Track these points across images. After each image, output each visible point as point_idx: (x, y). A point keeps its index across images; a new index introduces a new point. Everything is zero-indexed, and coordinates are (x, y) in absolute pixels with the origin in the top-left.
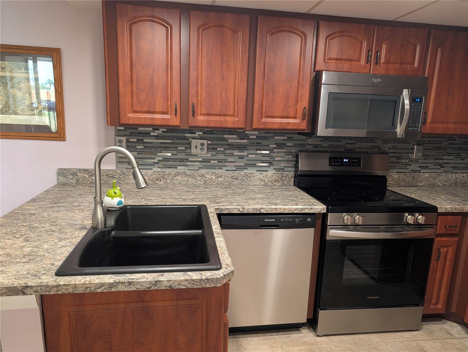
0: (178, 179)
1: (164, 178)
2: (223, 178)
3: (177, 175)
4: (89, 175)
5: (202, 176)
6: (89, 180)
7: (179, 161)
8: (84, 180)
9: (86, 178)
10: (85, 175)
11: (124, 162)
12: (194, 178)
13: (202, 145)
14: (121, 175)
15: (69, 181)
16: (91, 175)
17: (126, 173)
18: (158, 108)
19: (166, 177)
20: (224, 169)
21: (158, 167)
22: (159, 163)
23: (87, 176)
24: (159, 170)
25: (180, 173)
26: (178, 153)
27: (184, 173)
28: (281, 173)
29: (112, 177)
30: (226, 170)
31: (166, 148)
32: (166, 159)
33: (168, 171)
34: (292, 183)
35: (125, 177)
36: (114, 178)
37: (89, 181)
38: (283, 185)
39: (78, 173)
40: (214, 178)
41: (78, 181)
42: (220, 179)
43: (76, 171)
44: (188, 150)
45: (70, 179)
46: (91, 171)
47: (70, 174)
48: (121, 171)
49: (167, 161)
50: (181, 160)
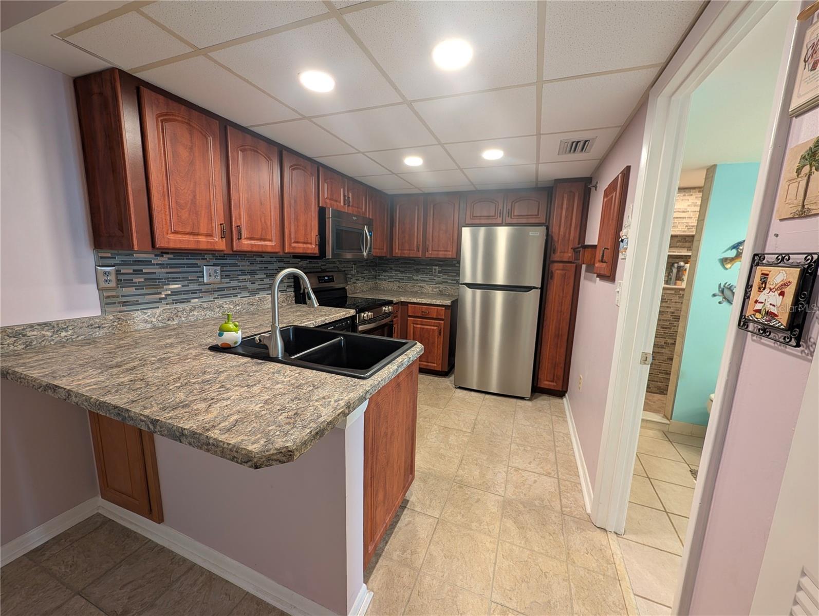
0: (194, 315)
1: (177, 316)
2: (240, 306)
3: (193, 310)
4: (53, 330)
5: (220, 307)
6: (53, 340)
7: (191, 293)
8: (43, 341)
9: (48, 336)
10: (43, 332)
11: (115, 303)
12: (212, 310)
13: (215, 271)
14: (114, 322)
15: (7, 349)
16: (57, 331)
17: (122, 317)
18: (203, 230)
19: (179, 314)
20: (239, 296)
21: (167, 304)
22: (167, 298)
23: (49, 334)
24: (168, 307)
25: (196, 306)
26: (190, 283)
27: (201, 306)
28: (286, 294)
29: (99, 327)
30: (241, 297)
31: (175, 280)
32: (174, 293)
33: (180, 306)
34: (294, 302)
35: (121, 324)
36: (103, 328)
37: (55, 341)
38: (288, 304)
39: (26, 331)
40: (232, 307)
41: (28, 345)
42: (238, 308)
43: (23, 330)
44: (200, 280)
45: (8, 344)
46: (57, 324)
47: (8, 336)
48: (114, 316)
49: (178, 295)
50: (194, 292)
